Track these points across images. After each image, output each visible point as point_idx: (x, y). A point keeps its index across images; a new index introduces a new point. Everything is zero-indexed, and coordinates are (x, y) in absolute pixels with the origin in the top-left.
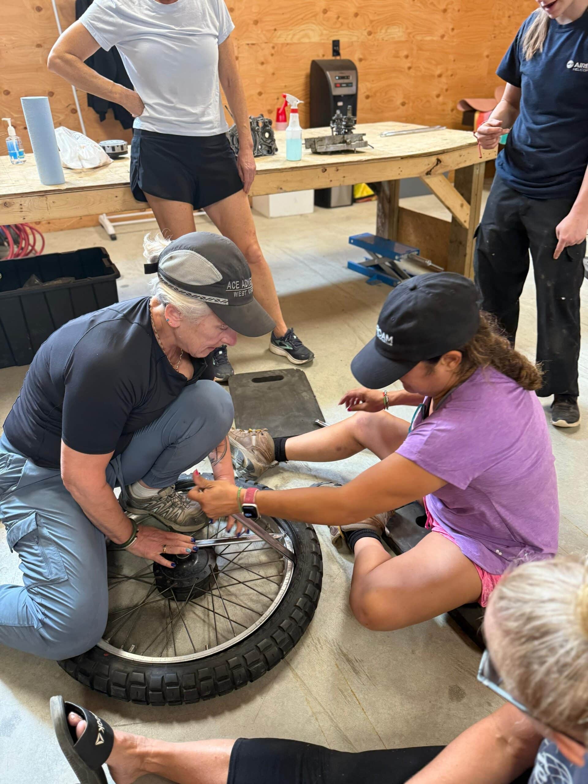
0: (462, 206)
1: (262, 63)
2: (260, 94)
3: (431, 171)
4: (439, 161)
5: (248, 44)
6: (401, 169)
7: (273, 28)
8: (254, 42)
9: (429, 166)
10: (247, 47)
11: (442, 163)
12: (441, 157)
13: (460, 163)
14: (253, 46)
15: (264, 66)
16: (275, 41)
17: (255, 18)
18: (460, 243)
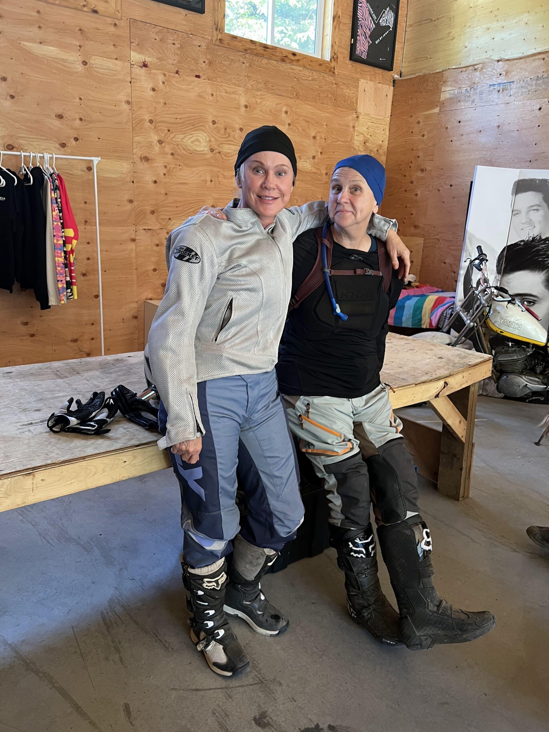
0: (460, 422)
1: (157, 245)
2: (155, 270)
3: (439, 394)
4: (446, 384)
5: (145, 229)
6: (414, 395)
7: (168, 217)
8: (150, 228)
9: (437, 390)
10: (144, 232)
11: (448, 385)
12: (448, 380)
13: (463, 384)
14: (149, 231)
15: (159, 247)
16: (169, 227)
17: (152, 209)
18: (455, 456)
